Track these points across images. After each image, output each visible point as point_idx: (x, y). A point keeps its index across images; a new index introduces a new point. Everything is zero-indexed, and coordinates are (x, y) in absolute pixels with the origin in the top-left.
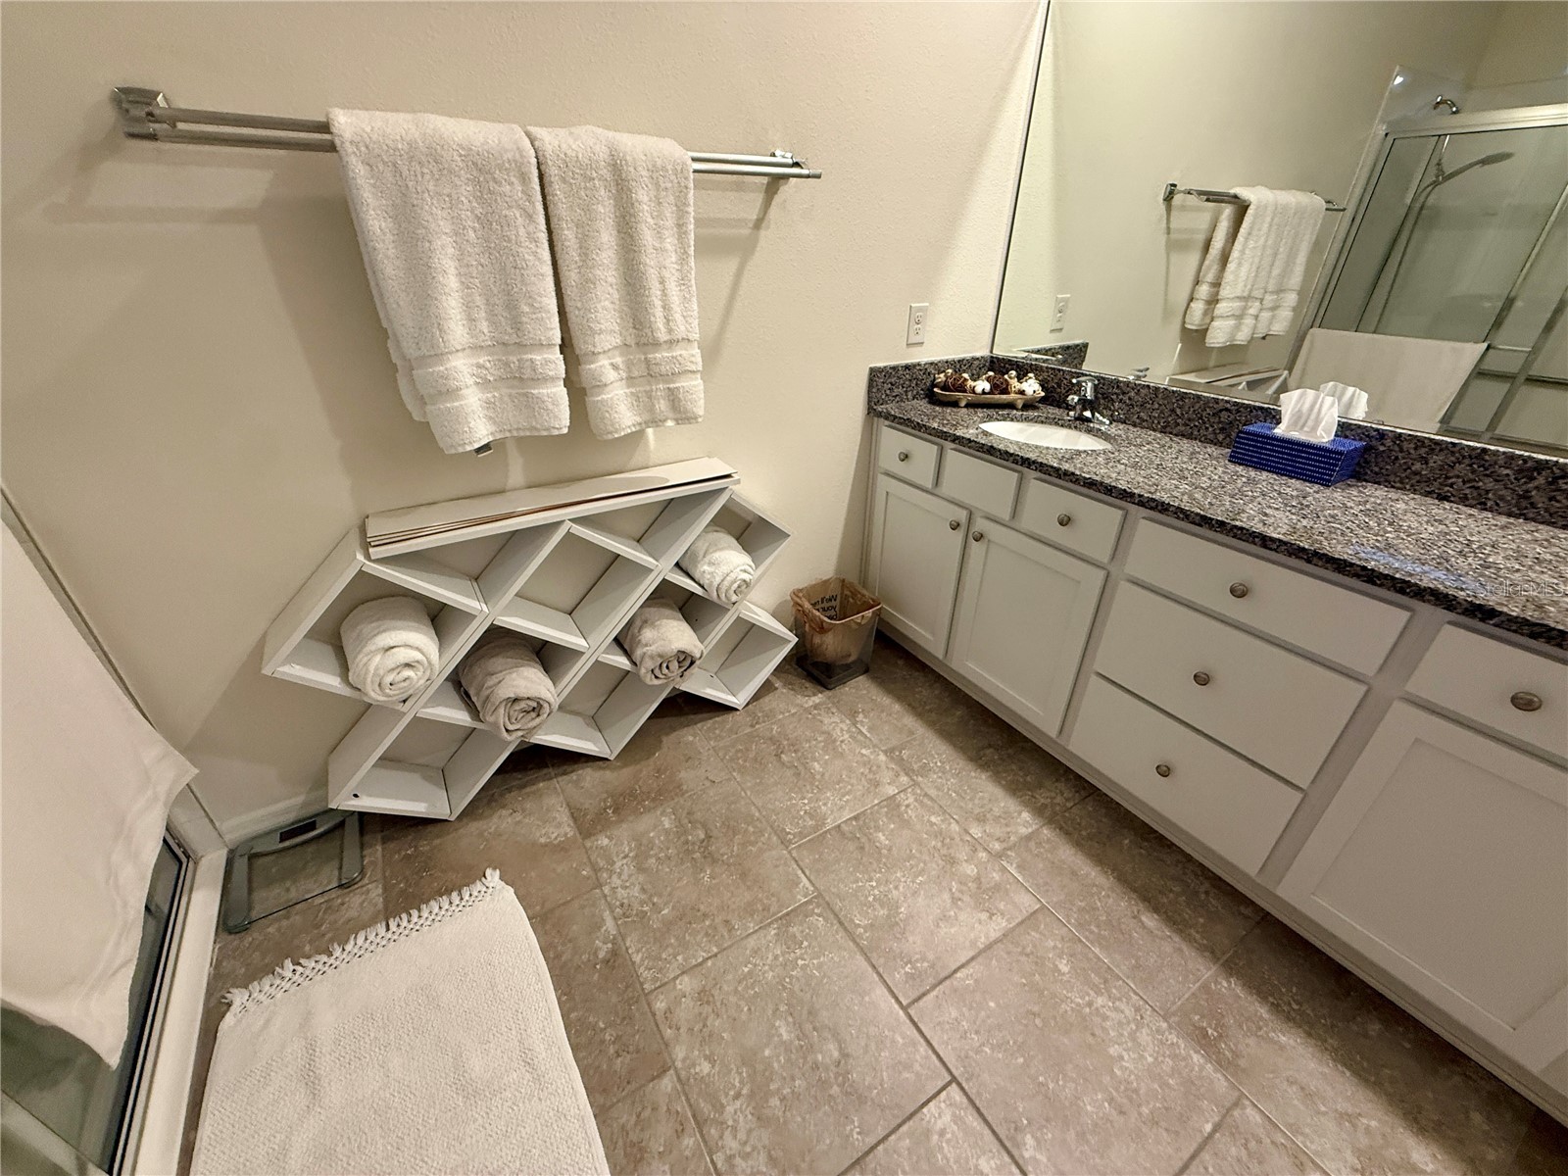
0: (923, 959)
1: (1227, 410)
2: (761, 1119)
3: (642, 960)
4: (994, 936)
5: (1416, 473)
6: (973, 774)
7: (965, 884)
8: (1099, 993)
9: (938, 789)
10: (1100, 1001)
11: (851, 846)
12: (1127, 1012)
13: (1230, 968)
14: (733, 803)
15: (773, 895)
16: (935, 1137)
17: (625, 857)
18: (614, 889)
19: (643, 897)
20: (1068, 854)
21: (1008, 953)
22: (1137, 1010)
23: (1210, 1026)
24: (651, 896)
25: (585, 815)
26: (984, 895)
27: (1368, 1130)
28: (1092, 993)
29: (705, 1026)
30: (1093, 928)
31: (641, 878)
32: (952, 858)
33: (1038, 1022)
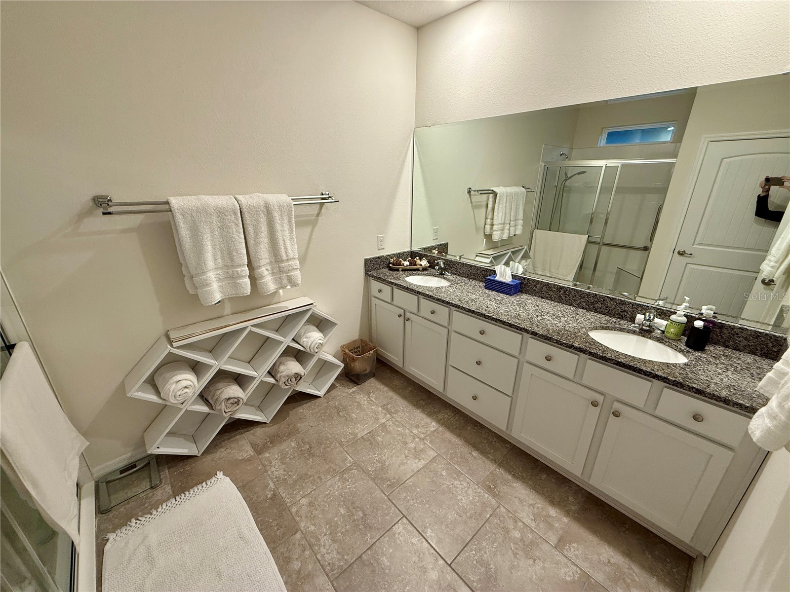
0: (394, 478)
1: (484, 270)
2: (334, 541)
3: (286, 495)
4: (420, 467)
5: (535, 290)
6: (415, 411)
7: (410, 451)
8: (455, 480)
9: (401, 418)
10: (456, 482)
11: (368, 443)
12: (465, 485)
13: (500, 465)
14: (320, 433)
15: (337, 465)
16: (397, 535)
17: (276, 460)
18: (272, 472)
19: (285, 473)
20: (448, 435)
21: (425, 472)
22: (468, 483)
23: (492, 484)
24: (288, 472)
25: (258, 446)
26: (417, 454)
27: (538, 508)
28: (453, 480)
29: (312, 514)
30: (455, 459)
31: (283, 466)
32: (406, 442)
33: (434, 493)
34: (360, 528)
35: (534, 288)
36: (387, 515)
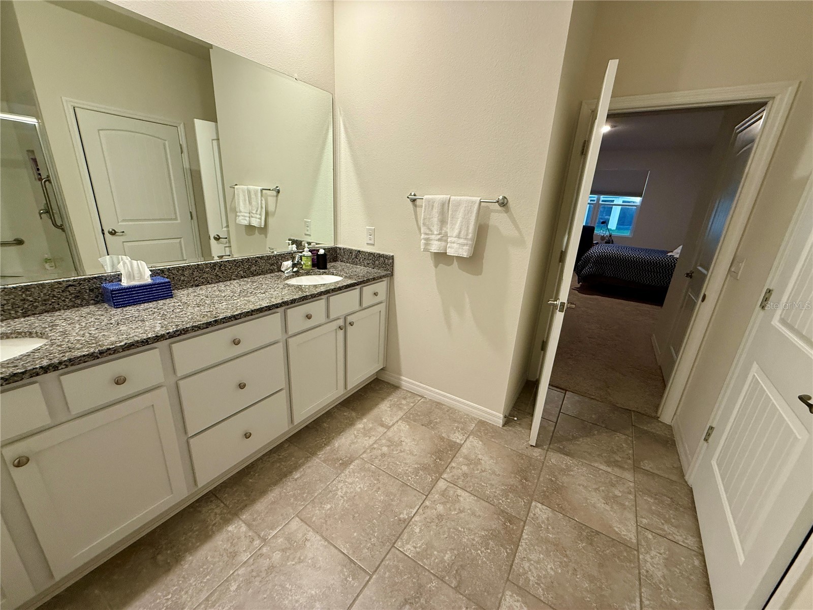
0: (342, 572)
4: (319, 538)
7: (288, 557)
8: (336, 494)
12: (341, 485)
16: (418, 550)
20: (261, 506)
21: (327, 529)
22: (339, 481)
23: (338, 462)
28: (337, 496)
30: (305, 496)
32: (268, 569)
33: (357, 515)
34: (424, 602)
35: (182, 278)
36: (397, 567)
